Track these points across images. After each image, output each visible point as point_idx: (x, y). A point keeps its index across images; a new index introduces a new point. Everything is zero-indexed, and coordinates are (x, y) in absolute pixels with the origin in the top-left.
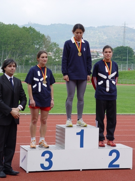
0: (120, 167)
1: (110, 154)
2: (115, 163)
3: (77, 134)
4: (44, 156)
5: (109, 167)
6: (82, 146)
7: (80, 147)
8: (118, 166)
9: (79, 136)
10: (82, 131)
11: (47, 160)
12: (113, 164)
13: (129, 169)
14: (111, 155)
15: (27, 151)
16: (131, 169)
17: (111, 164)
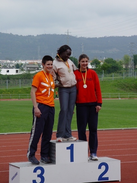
0: (109, 180)
1: (100, 167)
2: (104, 176)
3: (67, 149)
4: (36, 172)
5: (98, 180)
6: (72, 160)
7: (71, 162)
8: (107, 178)
9: (69, 150)
10: (72, 145)
11: (39, 176)
12: (102, 177)
13: (118, 181)
14: (101, 169)
15: (19, 168)
16: (120, 181)
17: (100, 178)
